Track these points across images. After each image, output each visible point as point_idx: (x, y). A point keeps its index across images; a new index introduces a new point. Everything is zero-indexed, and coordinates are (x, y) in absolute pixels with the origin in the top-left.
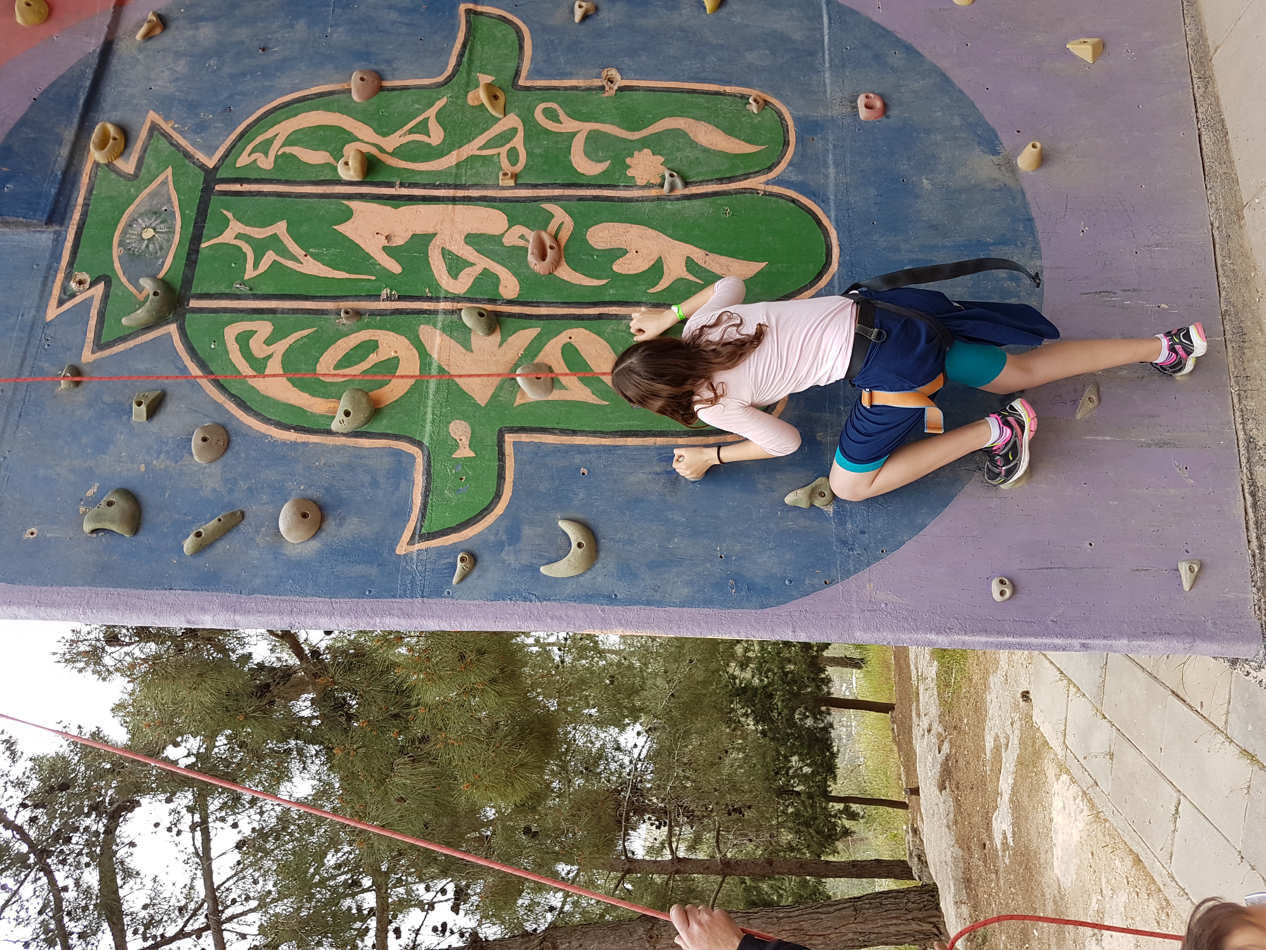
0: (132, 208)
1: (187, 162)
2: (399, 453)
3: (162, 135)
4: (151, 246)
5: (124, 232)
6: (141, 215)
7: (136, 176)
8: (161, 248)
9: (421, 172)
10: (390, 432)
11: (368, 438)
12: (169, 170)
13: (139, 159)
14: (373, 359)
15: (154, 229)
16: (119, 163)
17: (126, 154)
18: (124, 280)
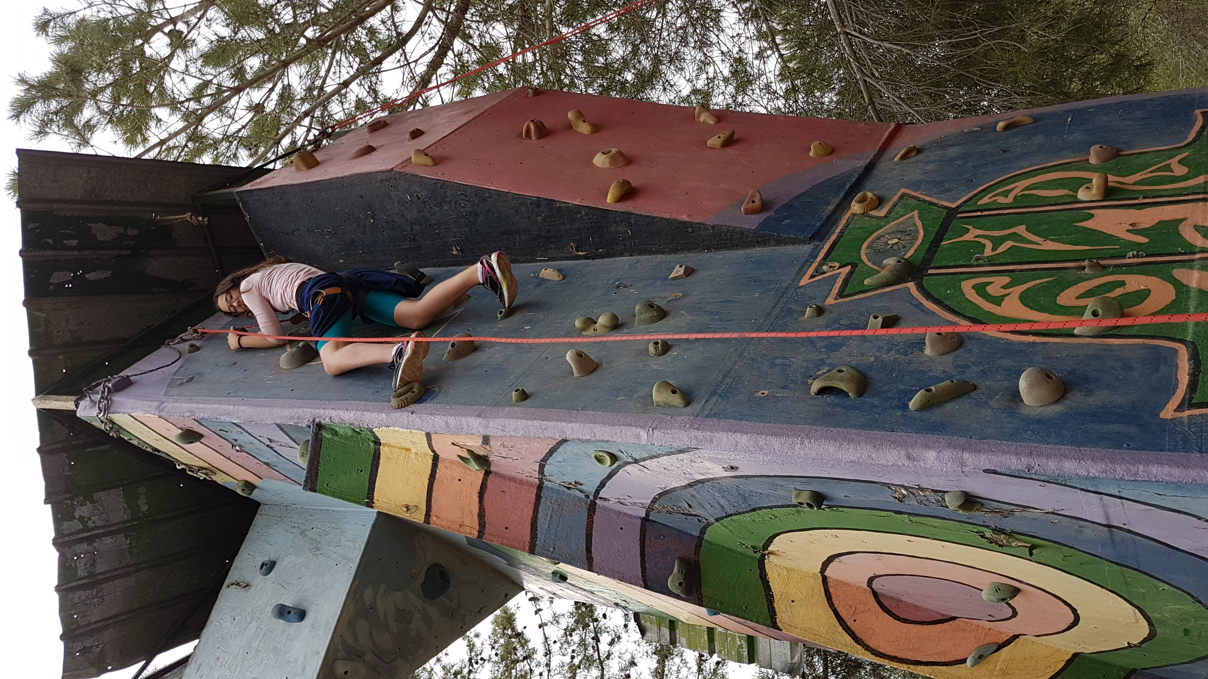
0: (881, 231)
1: (932, 207)
2: (1158, 347)
3: (911, 197)
4: (895, 247)
5: (873, 242)
6: (888, 234)
7: (886, 217)
8: (904, 247)
9: (1166, 190)
10: (1143, 334)
11: (1118, 338)
12: (916, 211)
13: (890, 209)
14: (1119, 291)
15: (899, 239)
16: (874, 213)
17: (880, 207)
18: (869, 264)
